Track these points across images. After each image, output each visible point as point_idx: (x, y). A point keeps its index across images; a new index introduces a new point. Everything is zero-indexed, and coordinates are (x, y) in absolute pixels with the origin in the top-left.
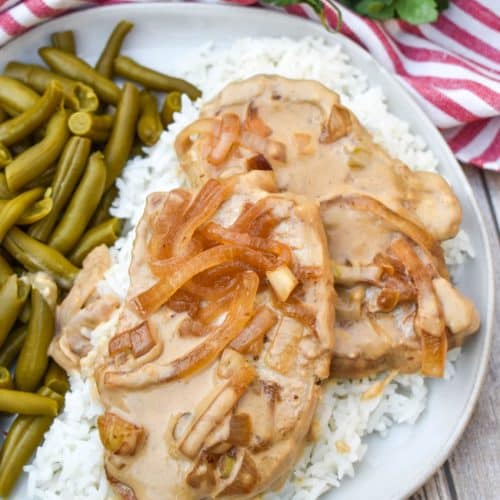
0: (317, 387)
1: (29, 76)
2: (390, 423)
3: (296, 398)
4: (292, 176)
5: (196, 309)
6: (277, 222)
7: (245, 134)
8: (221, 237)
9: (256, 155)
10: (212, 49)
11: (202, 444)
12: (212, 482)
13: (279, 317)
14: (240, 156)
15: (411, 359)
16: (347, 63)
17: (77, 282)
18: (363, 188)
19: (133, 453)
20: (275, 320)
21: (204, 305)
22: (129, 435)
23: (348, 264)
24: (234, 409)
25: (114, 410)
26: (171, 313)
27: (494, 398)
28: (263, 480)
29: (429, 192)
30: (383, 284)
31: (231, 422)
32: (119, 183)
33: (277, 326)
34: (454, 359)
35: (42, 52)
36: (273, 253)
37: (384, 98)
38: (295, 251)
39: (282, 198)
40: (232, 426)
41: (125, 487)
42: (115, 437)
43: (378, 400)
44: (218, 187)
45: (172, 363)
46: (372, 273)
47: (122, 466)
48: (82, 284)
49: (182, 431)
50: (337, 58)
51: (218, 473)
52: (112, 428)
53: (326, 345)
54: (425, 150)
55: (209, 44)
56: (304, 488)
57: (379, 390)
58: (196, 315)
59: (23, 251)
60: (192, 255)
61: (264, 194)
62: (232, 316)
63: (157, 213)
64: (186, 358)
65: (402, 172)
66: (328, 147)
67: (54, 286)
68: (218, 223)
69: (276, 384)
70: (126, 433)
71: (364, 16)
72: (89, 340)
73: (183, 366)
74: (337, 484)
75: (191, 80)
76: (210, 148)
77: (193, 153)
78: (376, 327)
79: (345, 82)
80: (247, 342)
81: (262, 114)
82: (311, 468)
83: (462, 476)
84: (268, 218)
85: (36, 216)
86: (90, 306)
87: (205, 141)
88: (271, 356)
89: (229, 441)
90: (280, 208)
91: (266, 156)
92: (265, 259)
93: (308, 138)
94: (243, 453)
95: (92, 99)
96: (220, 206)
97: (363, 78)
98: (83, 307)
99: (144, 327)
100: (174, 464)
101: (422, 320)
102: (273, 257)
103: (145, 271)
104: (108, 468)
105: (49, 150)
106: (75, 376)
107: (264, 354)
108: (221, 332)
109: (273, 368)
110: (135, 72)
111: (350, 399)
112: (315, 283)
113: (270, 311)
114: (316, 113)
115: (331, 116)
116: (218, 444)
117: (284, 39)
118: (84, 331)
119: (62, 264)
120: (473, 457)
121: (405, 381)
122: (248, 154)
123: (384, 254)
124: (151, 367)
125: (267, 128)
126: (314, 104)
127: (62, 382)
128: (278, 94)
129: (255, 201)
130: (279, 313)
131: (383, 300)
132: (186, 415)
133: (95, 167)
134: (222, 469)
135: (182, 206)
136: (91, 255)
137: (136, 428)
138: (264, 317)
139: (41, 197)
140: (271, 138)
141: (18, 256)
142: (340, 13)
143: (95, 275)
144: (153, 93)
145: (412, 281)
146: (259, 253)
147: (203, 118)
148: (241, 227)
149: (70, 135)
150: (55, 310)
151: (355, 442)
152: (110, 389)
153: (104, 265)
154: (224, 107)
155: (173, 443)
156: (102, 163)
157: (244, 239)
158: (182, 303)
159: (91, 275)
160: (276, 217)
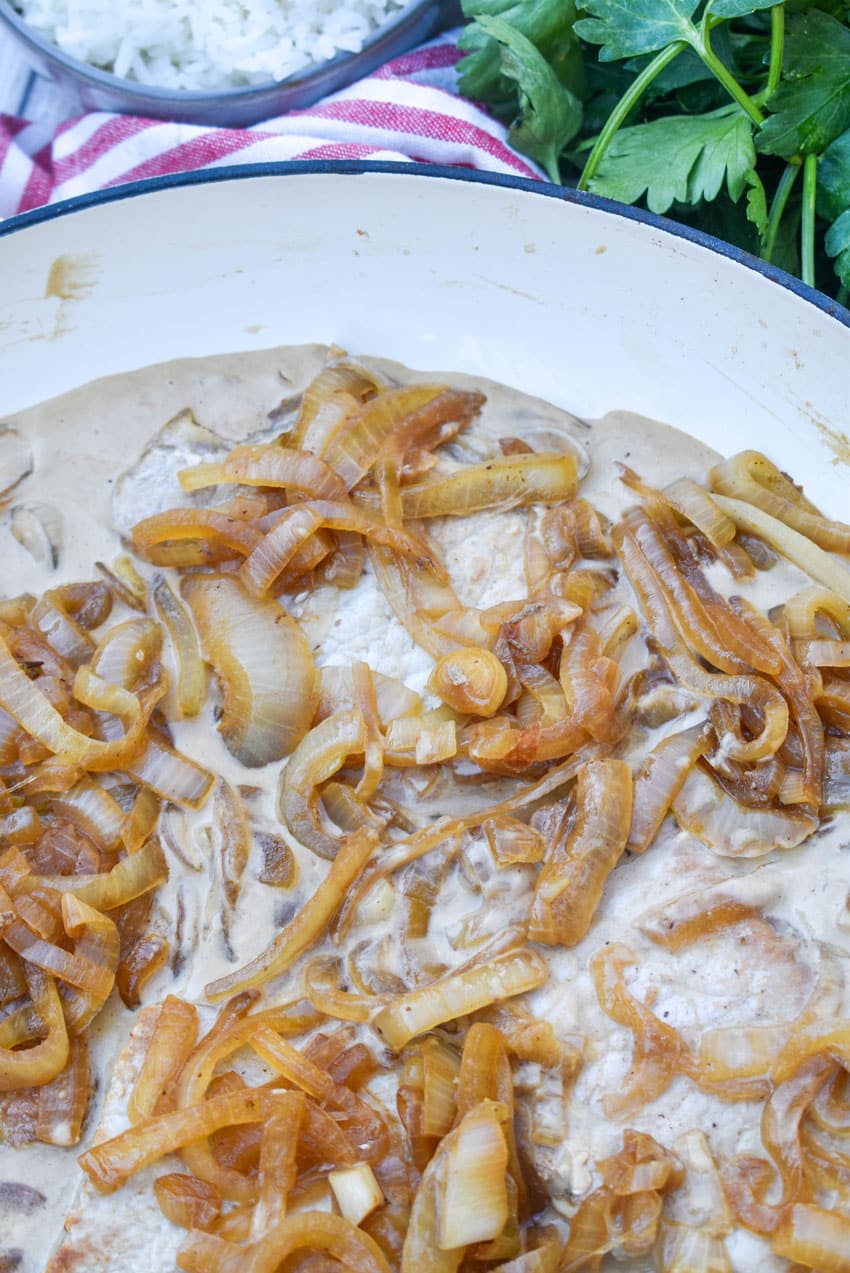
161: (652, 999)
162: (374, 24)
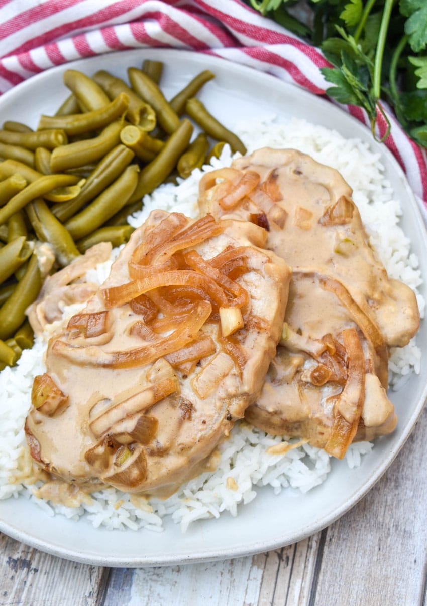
0: (226, 421)
1: (111, 86)
2: (286, 484)
3: (204, 422)
4: (283, 241)
5: (151, 316)
6: (248, 270)
7: (259, 192)
8: (196, 265)
9: (261, 213)
10: (274, 121)
11: (109, 429)
12: (106, 465)
13: (218, 350)
14: (247, 209)
15: (322, 434)
16: (381, 172)
17: (73, 263)
18: (339, 274)
19: (51, 414)
20: (213, 351)
21: (161, 316)
22: (54, 398)
23: (300, 332)
24: (147, 410)
25: (53, 375)
26: (130, 312)
27: (389, 502)
28: (149, 481)
29: (395, 299)
30: (322, 360)
31: (140, 420)
32: (147, 199)
33: (213, 356)
34: (363, 452)
35: (131, 70)
36: (233, 294)
37: (400, 213)
38: (253, 301)
39: (261, 252)
40: (139, 424)
41: (35, 442)
42: (42, 395)
43: (280, 458)
44: (212, 223)
45: (113, 353)
46: (315, 347)
47: (38, 423)
48: (77, 266)
49: (97, 412)
50: (373, 165)
51: (113, 459)
52: (44, 386)
53: (246, 388)
54: (415, 269)
55: (273, 116)
56: (189, 507)
57: (285, 450)
58: (150, 321)
59: (39, 220)
60: (165, 270)
61: (247, 244)
62: (178, 333)
63: (154, 226)
64: (126, 353)
65: (379, 273)
66: (324, 229)
67: (52, 258)
68: (200, 253)
69: (192, 405)
70: (52, 395)
71: (412, 139)
72: (62, 313)
73: (122, 359)
74: (217, 515)
75: (244, 139)
76: (225, 193)
77: (211, 193)
78: (301, 394)
79: (372, 187)
80: (182, 359)
81: (280, 181)
82: (201, 492)
83: (332, 556)
84: (241, 263)
85: (62, 197)
86: (73, 286)
87: (225, 187)
88: (197, 379)
89: (132, 434)
90: (256, 259)
91: (268, 217)
92: (224, 295)
93: (310, 215)
94: (141, 450)
95: (152, 121)
96: (208, 239)
97: (389, 190)
98: (69, 284)
99: (103, 315)
100: (81, 438)
101: (342, 403)
102: (231, 296)
103: (125, 270)
104: (28, 420)
105: (96, 147)
106: (39, 338)
107: (192, 376)
108: (163, 342)
109: (196, 391)
110: (201, 115)
111: (258, 448)
112: (259, 333)
113: (212, 342)
114: (326, 196)
115: (337, 203)
116: (122, 434)
117: (334, 132)
118: (61, 304)
119: (67, 243)
120: (349, 544)
121: (312, 452)
122: (254, 210)
123: (334, 336)
124: (94, 349)
125: (280, 194)
126: (327, 189)
127: (28, 341)
128: (301, 170)
129: (237, 246)
130: (219, 347)
131: (316, 374)
132: (107, 399)
133: (129, 176)
134: (117, 457)
135: (176, 228)
136: (95, 247)
137: (62, 394)
138: (204, 345)
139: (74, 184)
140: (279, 203)
141: (34, 224)
142: (390, 127)
143: (89, 263)
144: (209, 139)
145: (347, 367)
146: (221, 289)
147: (232, 168)
148: (216, 263)
149: (119, 142)
150: (44, 278)
151: (245, 485)
152: (56, 356)
153: (101, 258)
154: (252, 164)
155: (87, 418)
156: (136, 175)
157: (213, 273)
158: (142, 307)
159: (86, 262)
160: (248, 266)
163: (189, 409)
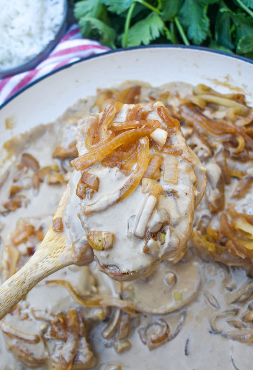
5: (120, 165)
11: (147, 228)
19: (111, 247)
20: (162, 158)
22: (107, 237)
24: (156, 207)
26: (108, 169)
41: (112, 268)
42: (100, 241)
47: (107, 257)
51: (159, 243)
58: (122, 167)
64: (123, 188)
69: (173, 190)
80: (152, 172)
88: (165, 177)
94: (169, 229)
107: (162, 178)
108: (137, 170)
112: (175, 135)
116: (155, 225)
132: (133, 217)
134: (160, 240)
135: (97, 120)
158: (112, 163)
161: (244, 211)
162: (54, 32)
163: (174, 193)
